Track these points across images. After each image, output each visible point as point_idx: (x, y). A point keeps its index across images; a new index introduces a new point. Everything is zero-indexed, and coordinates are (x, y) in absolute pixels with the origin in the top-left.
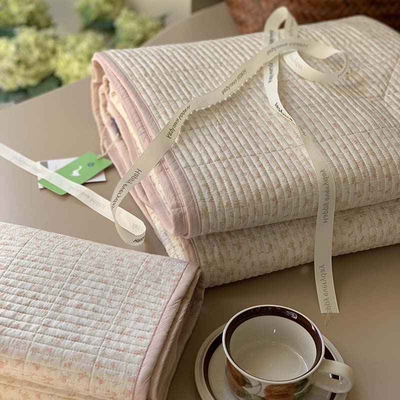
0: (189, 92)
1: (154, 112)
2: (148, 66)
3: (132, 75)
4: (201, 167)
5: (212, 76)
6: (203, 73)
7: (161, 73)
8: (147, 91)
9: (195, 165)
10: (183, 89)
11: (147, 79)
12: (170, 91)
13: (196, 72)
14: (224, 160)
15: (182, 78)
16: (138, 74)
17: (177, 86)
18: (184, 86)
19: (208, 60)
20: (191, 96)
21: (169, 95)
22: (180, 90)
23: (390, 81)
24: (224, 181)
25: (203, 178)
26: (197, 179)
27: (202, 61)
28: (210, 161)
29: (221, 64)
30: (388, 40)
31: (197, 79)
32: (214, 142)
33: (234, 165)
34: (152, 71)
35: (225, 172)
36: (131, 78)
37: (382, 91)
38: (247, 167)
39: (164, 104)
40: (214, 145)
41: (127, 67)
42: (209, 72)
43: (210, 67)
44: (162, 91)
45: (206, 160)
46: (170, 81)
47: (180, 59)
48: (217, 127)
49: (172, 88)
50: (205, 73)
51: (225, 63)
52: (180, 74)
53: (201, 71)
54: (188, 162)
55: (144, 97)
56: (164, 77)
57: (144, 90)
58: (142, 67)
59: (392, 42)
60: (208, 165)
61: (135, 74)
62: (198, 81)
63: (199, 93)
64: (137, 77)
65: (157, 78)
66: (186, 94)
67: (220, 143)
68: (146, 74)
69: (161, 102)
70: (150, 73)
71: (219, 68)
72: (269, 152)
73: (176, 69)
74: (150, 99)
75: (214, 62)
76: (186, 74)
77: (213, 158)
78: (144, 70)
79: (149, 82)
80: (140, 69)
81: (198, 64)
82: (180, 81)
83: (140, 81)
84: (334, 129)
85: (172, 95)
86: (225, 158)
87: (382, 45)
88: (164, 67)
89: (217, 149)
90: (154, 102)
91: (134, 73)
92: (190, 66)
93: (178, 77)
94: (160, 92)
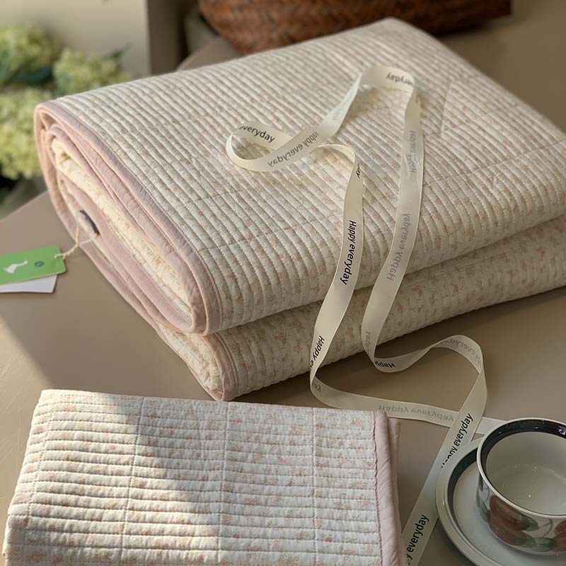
0: (186, 151)
1: (144, 182)
2: (123, 119)
3: (104, 133)
4: (222, 249)
5: (212, 127)
6: (200, 124)
7: (142, 127)
8: (130, 155)
9: (214, 246)
10: (177, 147)
11: (126, 137)
12: (161, 152)
13: (189, 123)
14: (250, 239)
15: (172, 132)
16: (112, 131)
17: (169, 143)
18: (177, 143)
19: (201, 104)
20: (190, 156)
21: (161, 156)
22: (173, 148)
23: (445, 114)
24: (255, 268)
25: (227, 266)
26: (220, 266)
27: (195, 107)
28: (233, 241)
29: (221, 108)
30: (431, 58)
31: (193, 132)
32: (233, 215)
33: (264, 245)
34: (131, 125)
35: (255, 255)
36: (104, 138)
37: (436, 126)
38: (282, 246)
39: (156, 170)
40: (234, 219)
41: (94, 123)
42: (207, 122)
43: (207, 114)
44: (151, 153)
45: (227, 241)
46: (158, 138)
47: (164, 106)
48: (234, 196)
49: (162, 147)
50: (202, 122)
51: (225, 107)
52: (169, 128)
53: (196, 121)
54: (204, 242)
55: (128, 164)
56: (148, 133)
57: (125, 154)
58: (115, 121)
59: (436, 61)
60: (231, 247)
61: (109, 132)
62: (195, 135)
63: (200, 152)
64: (112, 135)
65: (139, 134)
66: (183, 153)
67: (242, 215)
68: (123, 130)
69: (152, 167)
70: (128, 128)
71: (220, 115)
72: (308, 222)
73: (163, 121)
74: (136, 165)
75: (211, 108)
76: (177, 126)
77: (236, 237)
78: (119, 124)
79: (130, 141)
80: (113, 124)
81: (190, 111)
82: (172, 137)
83: (117, 141)
84: (386, 185)
85: (164, 156)
86: (251, 237)
87: (426, 67)
88: (145, 119)
89: (239, 225)
90: (143, 169)
91: (106, 129)
92: (180, 115)
93: (168, 132)
94: (147, 154)
